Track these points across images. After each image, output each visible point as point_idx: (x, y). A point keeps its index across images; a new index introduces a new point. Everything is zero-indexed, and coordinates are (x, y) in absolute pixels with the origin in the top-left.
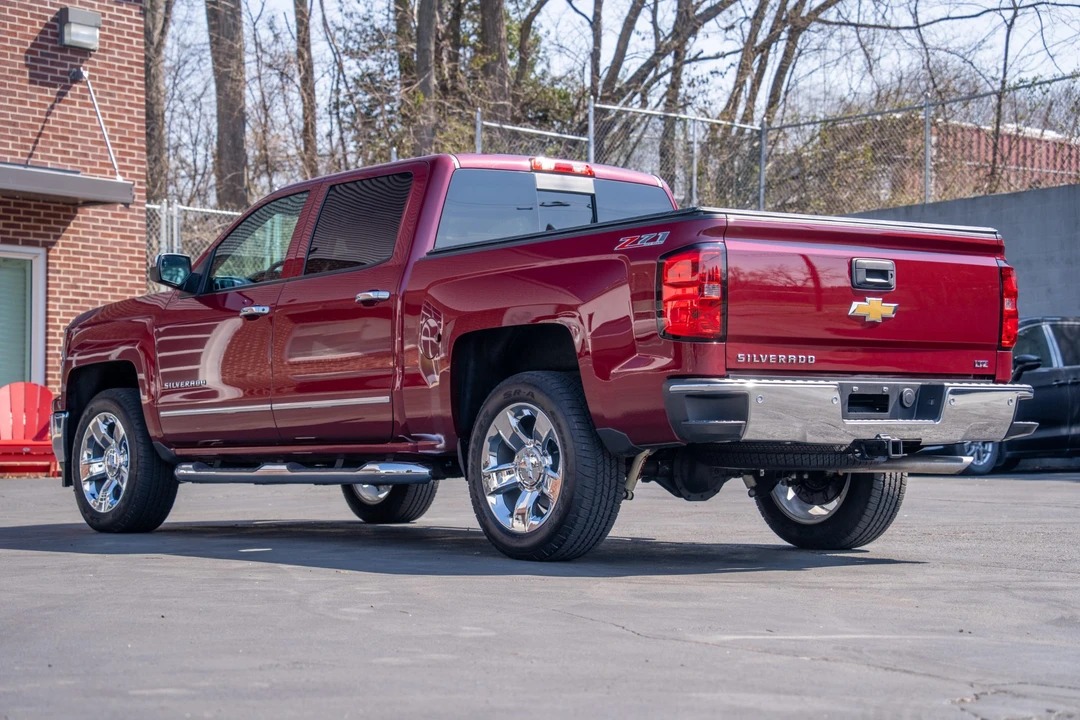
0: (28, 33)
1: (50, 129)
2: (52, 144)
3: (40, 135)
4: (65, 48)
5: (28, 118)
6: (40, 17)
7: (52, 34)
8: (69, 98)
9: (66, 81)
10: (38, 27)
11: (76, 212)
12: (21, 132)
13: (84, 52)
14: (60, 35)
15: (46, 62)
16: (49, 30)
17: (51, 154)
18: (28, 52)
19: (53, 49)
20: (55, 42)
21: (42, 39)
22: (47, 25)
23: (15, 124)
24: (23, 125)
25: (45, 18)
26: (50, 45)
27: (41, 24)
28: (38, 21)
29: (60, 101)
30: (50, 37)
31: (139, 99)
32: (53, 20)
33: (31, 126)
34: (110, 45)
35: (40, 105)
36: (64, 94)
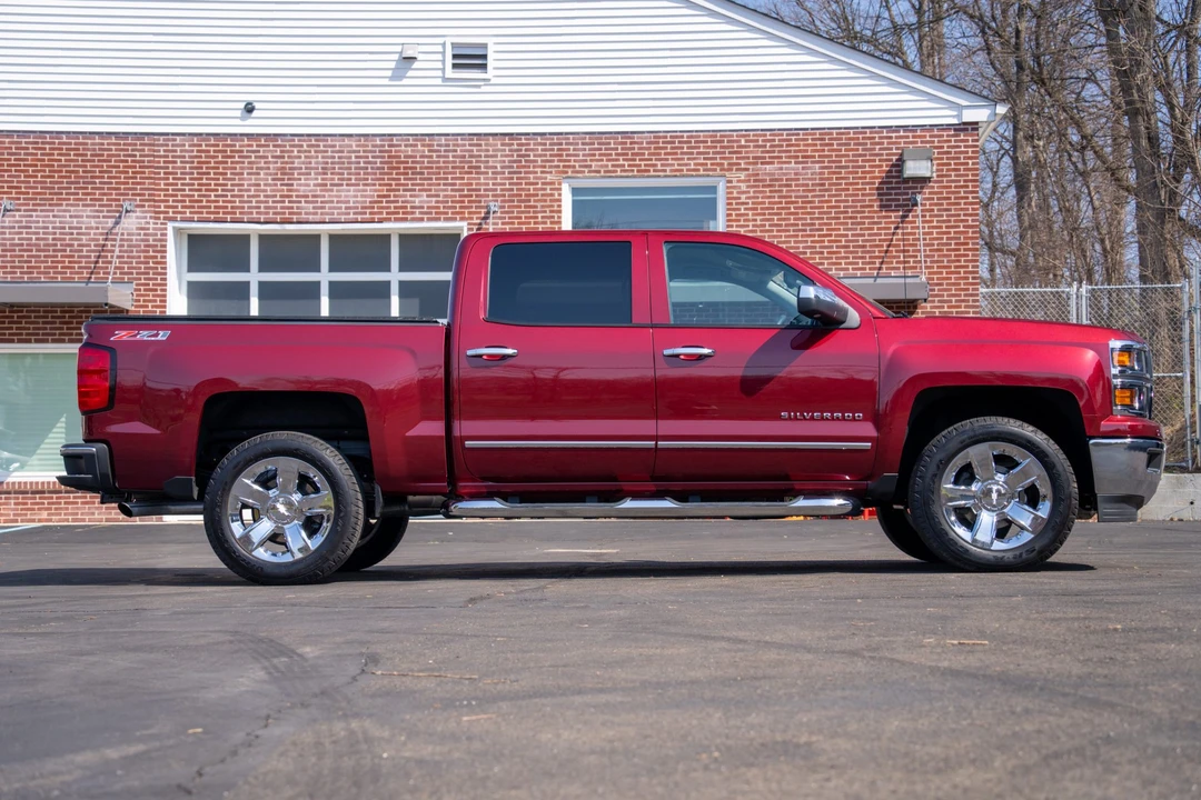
0: (877, 174)
1: (895, 246)
2: (894, 257)
3: (887, 252)
4: (907, 180)
5: (875, 240)
6: (886, 160)
7: (896, 171)
8: (910, 219)
9: (908, 205)
10: (884, 168)
11: (916, 307)
12: (869, 252)
13: (924, 180)
14: (901, 171)
15: (891, 194)
16: (894, 169)
17: (895, 265)
18: (878, 189)
19: (896, 183)
20: (898, 177)
21: (887, 177)
22: (893, 166)
23: (864, 246)
24: (871, 246)
25: (891, 160)
26: (894, 180)
27: (887, 166)
28: (884, 164)
29: (902, 222)
30: (894, 174)
31: (973, 209)
32: (897, 160)
33: (877, 246)
34: (948, 170)
35: (885, 228)
36: (907, 216)
